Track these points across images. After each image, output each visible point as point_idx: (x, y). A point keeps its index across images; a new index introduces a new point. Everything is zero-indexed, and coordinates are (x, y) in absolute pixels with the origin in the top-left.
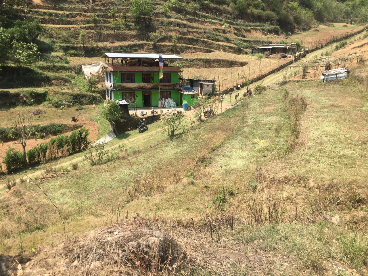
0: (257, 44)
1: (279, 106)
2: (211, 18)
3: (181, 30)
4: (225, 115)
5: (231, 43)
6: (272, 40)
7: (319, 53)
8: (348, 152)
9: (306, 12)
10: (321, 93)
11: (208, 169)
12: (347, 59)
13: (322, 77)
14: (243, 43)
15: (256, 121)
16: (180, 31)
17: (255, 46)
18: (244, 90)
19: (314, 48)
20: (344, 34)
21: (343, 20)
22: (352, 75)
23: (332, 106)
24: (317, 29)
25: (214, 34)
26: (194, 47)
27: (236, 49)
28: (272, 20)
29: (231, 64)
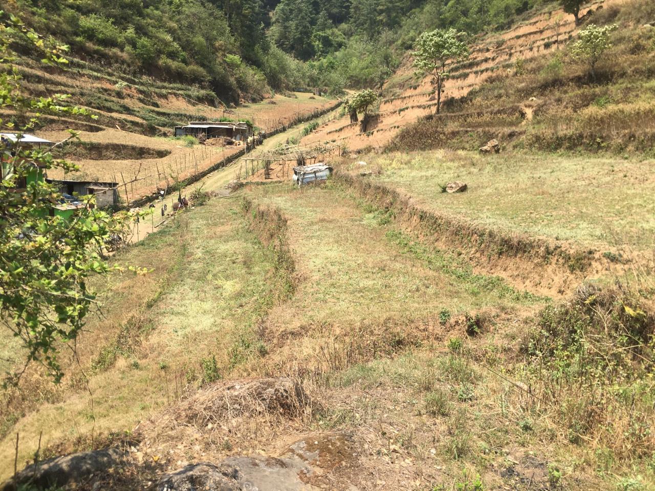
0: (182, 120)
1: (240, 224)
2: (91, 69)
3: (32, 86)
4: (148, 244)
5: (136, 116)
6: (205, 115)
7: (281, 138)
8: (369, 283)
9: (254, 72)
10: (299, 201)
11: (154, 339)
12: (325, 150)
13: (295, 177)
14: (158, 117)
15: (207, 251)
16: (31, 88)
17: (179, 123)
18: (173, 199)
19: (273, 130)
20: (313, 110)
21: (308, 88)
22: (336, 174)
23: (322, 220)
24: (273, 100)
25: (99, 98)
26: (63, 121)
27: (145, 126)
28: (202, 81)
29: (141, 153)
